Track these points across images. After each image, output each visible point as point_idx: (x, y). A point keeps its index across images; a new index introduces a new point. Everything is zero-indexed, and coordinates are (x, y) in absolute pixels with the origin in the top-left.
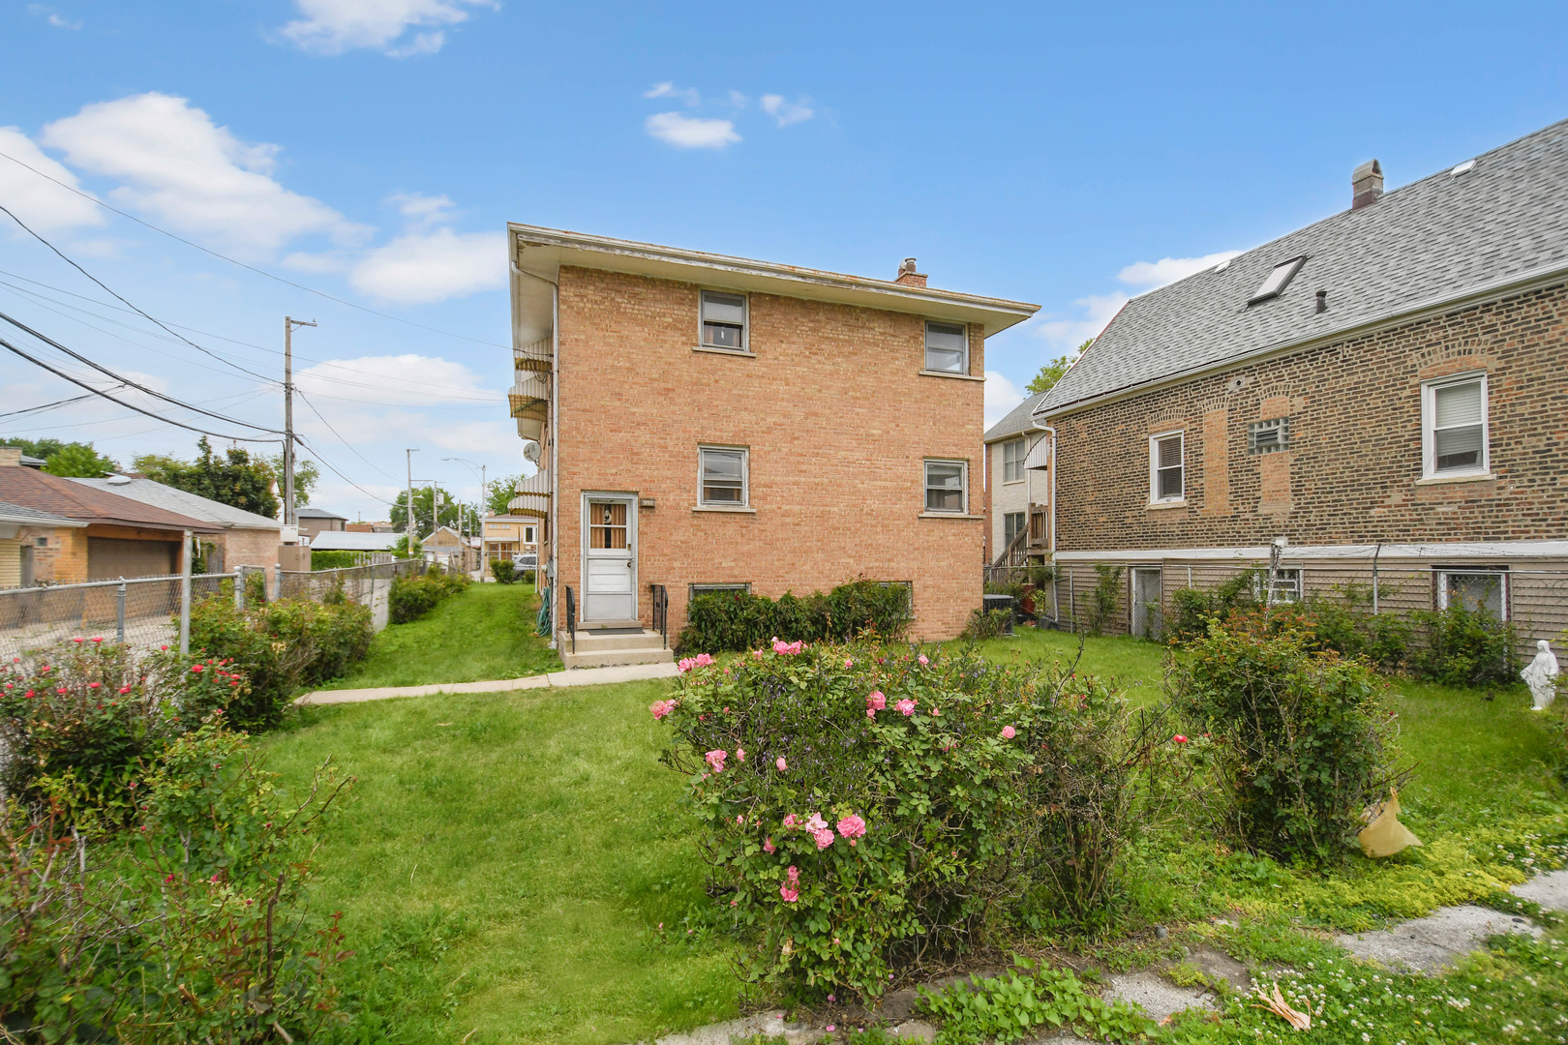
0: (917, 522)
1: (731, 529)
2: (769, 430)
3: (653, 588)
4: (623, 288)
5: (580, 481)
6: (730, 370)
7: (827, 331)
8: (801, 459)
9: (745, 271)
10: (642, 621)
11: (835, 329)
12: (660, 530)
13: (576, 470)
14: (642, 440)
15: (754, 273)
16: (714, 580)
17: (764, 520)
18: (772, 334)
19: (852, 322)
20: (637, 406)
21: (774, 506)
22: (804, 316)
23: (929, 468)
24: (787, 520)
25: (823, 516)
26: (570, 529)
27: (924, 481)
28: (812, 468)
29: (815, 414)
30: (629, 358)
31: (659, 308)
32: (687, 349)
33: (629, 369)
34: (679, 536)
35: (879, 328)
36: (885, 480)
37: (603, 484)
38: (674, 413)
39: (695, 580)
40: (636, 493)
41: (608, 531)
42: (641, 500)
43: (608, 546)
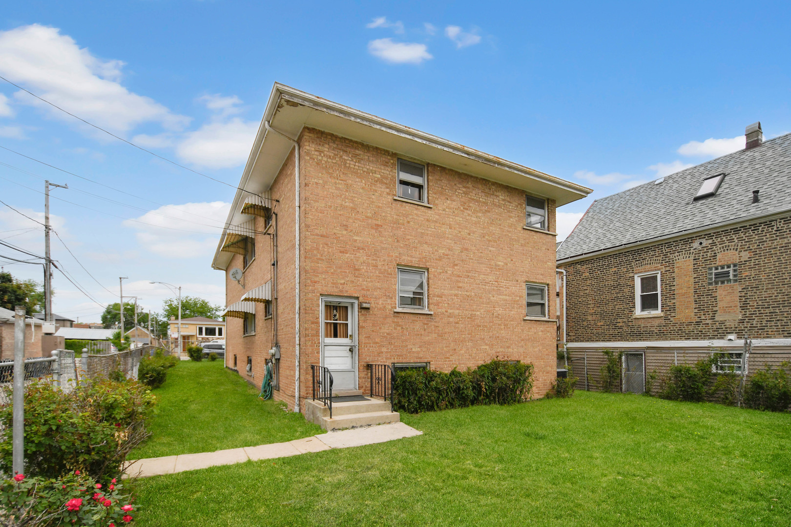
0: (523, 323)
1: (418, 325)
2: (440, 259)
3: (369, 367)
4: (348, 150)
5: (320, 288)
6: (417, 215)
7: (473, 195)
8: (459, 279)
9: (434, 145)
10: (362, 391)
11: (477, 194)
12: (373, 325)
13: (317, 279)
14: (361, 260)
15: (439, 147)
16: (407, 360)
17: (437, 319)
18: (441, 193)
19: (487, 190)
20: (357, 236)
21: (444, 310)
22: (460, 183)
23: (528, 289)
24: (451, 320)
25: (472, 318)
26: (313, 323)
27: (525, 296)
28: (465, 285)
29: (467, 249)
30: (352, 201)
31: (371, 167)
32: (390, 198)
33: (353, 209)
34: (385, 330)
35: (502, 196)
36: (506, 295)
37: (335, 291)
38: (381, 242)
39: (396, 361)
40: (357, 298)
41: (335, 325)
42: (360, 305)
43: (336, 336)
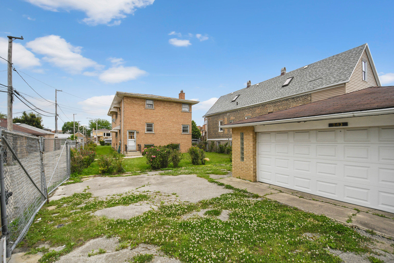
0: (181, 135)
1: (151, 136)
2: (157, 121)
3: (138, 145)
4: (134, 99)
5: (127, 129)
6: (151, 111)
7: (166, 105)
8: (162, 125)
9: (153, 97)
10: (137, 150)
11: (168, 105)
12: (140, 136)
13: (126, 127)
14: (137, 122)
15: (154, 97)
16: (148, 144)
17: (156, 134)
18: (157, 106)
19: (170, 104)
20: (136, 117)
21: (158, 132)
22: (162, 103)
23: (183, 126)
24: (160, 134)
25: (166, 134)
26: (126, 136)
27: (182, 128)
28: (164, 126)
29: (164, 118)
30: (135, 110)
31: (139, 102)
32: (144, 108)
33: (135, 112)
34: (143, 137)
35: (175, 104)
36: (176, 128)
37: (131, 129)
38: (142, 118)
39: (145, 144)
40: (136, 130)
41: (131, 136)
42: (137, 132)
43: (131, 138)
